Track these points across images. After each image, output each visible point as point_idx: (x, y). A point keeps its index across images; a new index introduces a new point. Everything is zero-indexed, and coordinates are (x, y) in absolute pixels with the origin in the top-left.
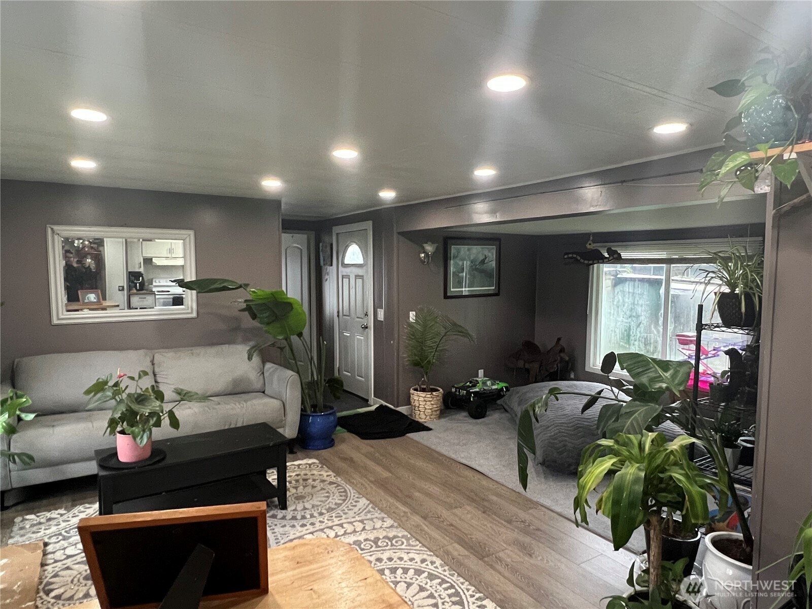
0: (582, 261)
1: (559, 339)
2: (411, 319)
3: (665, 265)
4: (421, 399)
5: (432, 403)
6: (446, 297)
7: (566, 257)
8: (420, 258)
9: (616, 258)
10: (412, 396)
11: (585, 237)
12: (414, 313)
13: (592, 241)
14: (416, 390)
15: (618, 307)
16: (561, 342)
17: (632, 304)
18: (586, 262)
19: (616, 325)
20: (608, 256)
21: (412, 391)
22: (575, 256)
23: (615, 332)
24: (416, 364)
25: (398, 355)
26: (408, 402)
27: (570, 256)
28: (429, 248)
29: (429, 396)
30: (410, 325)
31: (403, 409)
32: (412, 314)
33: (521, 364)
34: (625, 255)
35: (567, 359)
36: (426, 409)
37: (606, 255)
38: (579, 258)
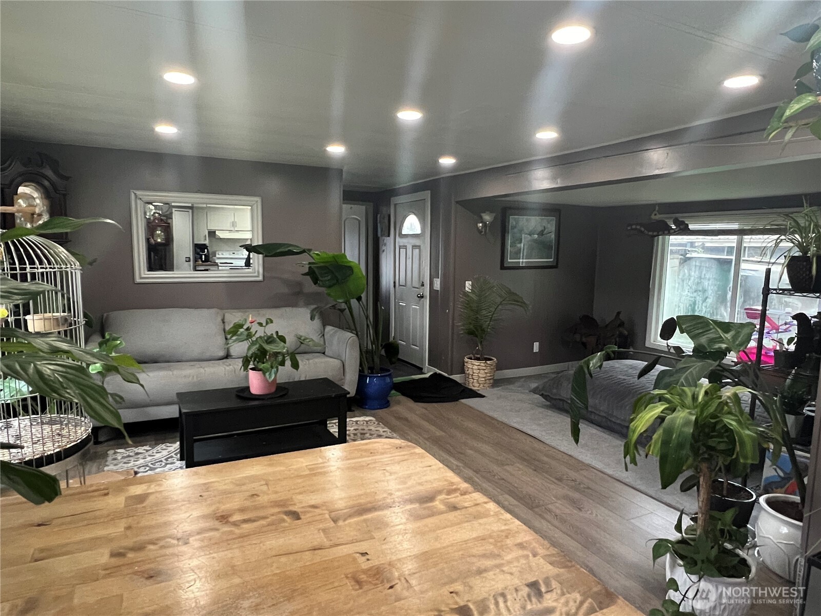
0: (646, 232)
1: (619, 313)
2: (467, 289)
3: (736, 237)
4: (475, 367)
5: (486, 371)
6: (503, 267)
7: (629, 228)
8: (478, 228)
10: (466, 364)
11: (651, 208)
12: (470, 282)
13: (658, 211)
14: (471, 359)
15: (683, 281)
16: (622, 317)
17: (698, 278)
18: (651, 233)
19: (680, 300)
20: (675, 227)
21: (466, 360)
22: (638, 227)
23: (679, 307)
24: (471, 333)
25: (453, 324)
26: (462, 371)
27: (634, 227)
28: (487, 218)
29: (482, 364)
30: (466, 294)
31: (456, 377)
32: (468, 284)
33: (578, 337)
34: (691, 227)
35: (626, 333)
36: (479, 377)
38: (643, 229)
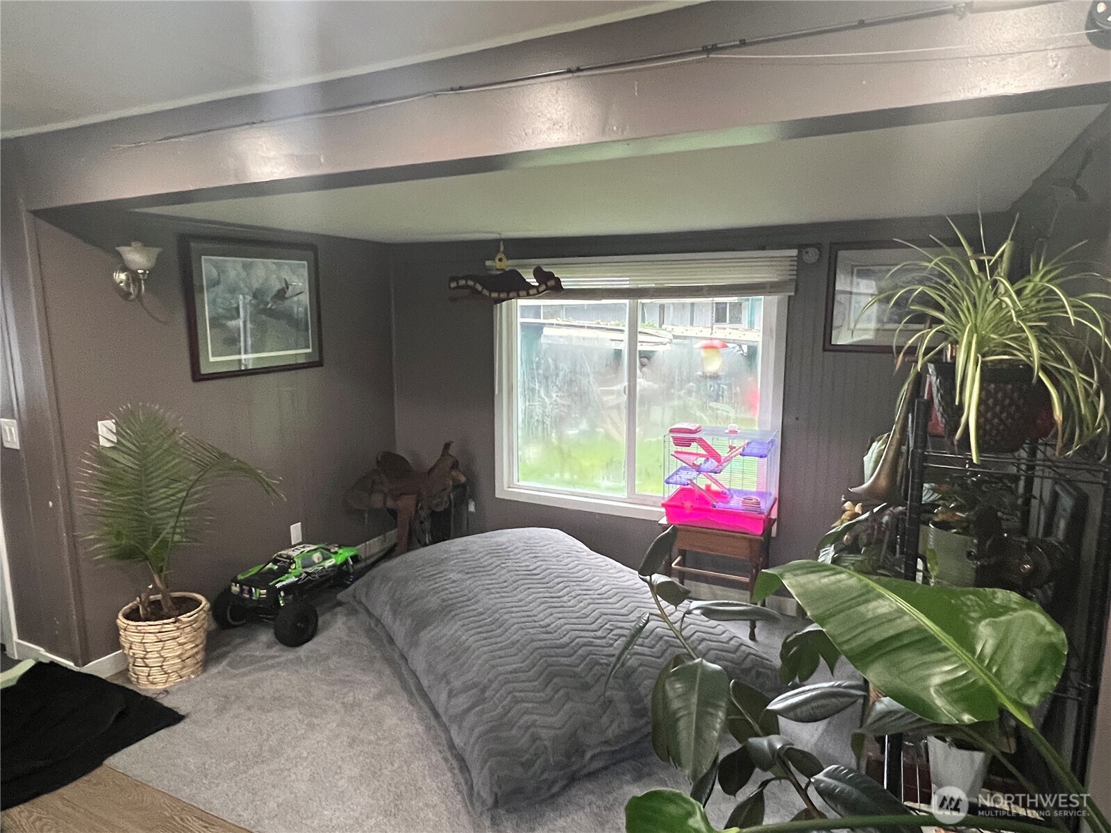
0: (486, 292)
1: (447, 446)
2: (103, 442)
3: (626, 301)
4: (152, 638)
5: (182, 640)
6: (197, 376)
7: (453, 285)
8: (116, 285)
9: (552, 287)
10: (122, 632)
11: (489, 247)
12: (110, 424)
13: (504, 253)
14: (133, 616)
15: (547, 378)
16: (453, 451)
17: (571, 372)
18: (494, 295)
19: (544, 412)
20: (537, 284)
21: (121, 621)
22: (471, 283)
23: (544, 423)
24: (127, 554)
25: (73, 541)
26: (114, 643)
27: (462, 282)
28: (137, 258)
29: (171, 627)
30: (100, 456)
31: (102, 667)
32: (106, 431)
33: (377, 501)
34: (567, 283)
35: (463, 479)
36: (165, 659)
37: (532, 281)
38: (479, 287)
